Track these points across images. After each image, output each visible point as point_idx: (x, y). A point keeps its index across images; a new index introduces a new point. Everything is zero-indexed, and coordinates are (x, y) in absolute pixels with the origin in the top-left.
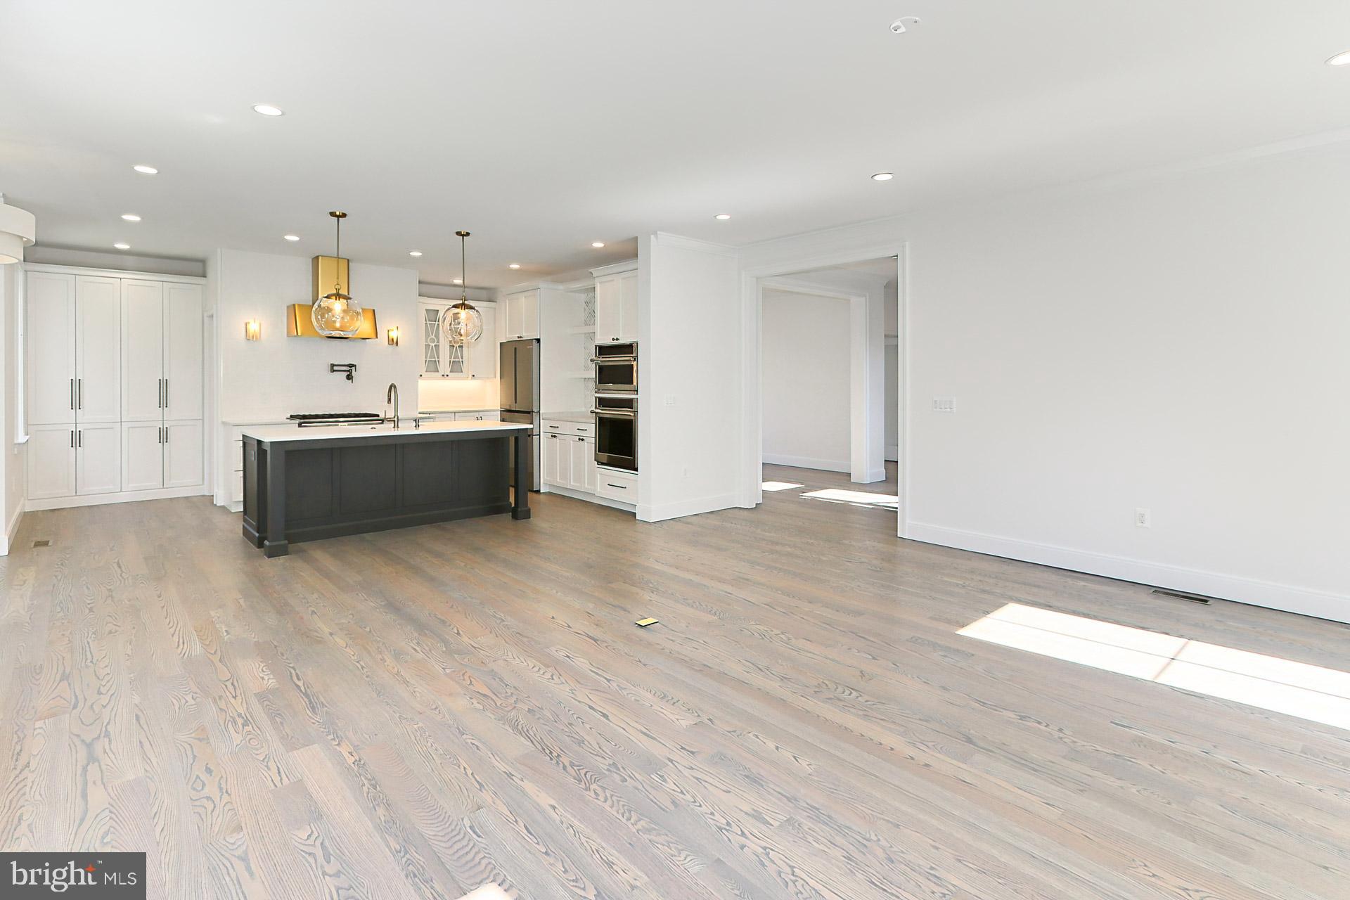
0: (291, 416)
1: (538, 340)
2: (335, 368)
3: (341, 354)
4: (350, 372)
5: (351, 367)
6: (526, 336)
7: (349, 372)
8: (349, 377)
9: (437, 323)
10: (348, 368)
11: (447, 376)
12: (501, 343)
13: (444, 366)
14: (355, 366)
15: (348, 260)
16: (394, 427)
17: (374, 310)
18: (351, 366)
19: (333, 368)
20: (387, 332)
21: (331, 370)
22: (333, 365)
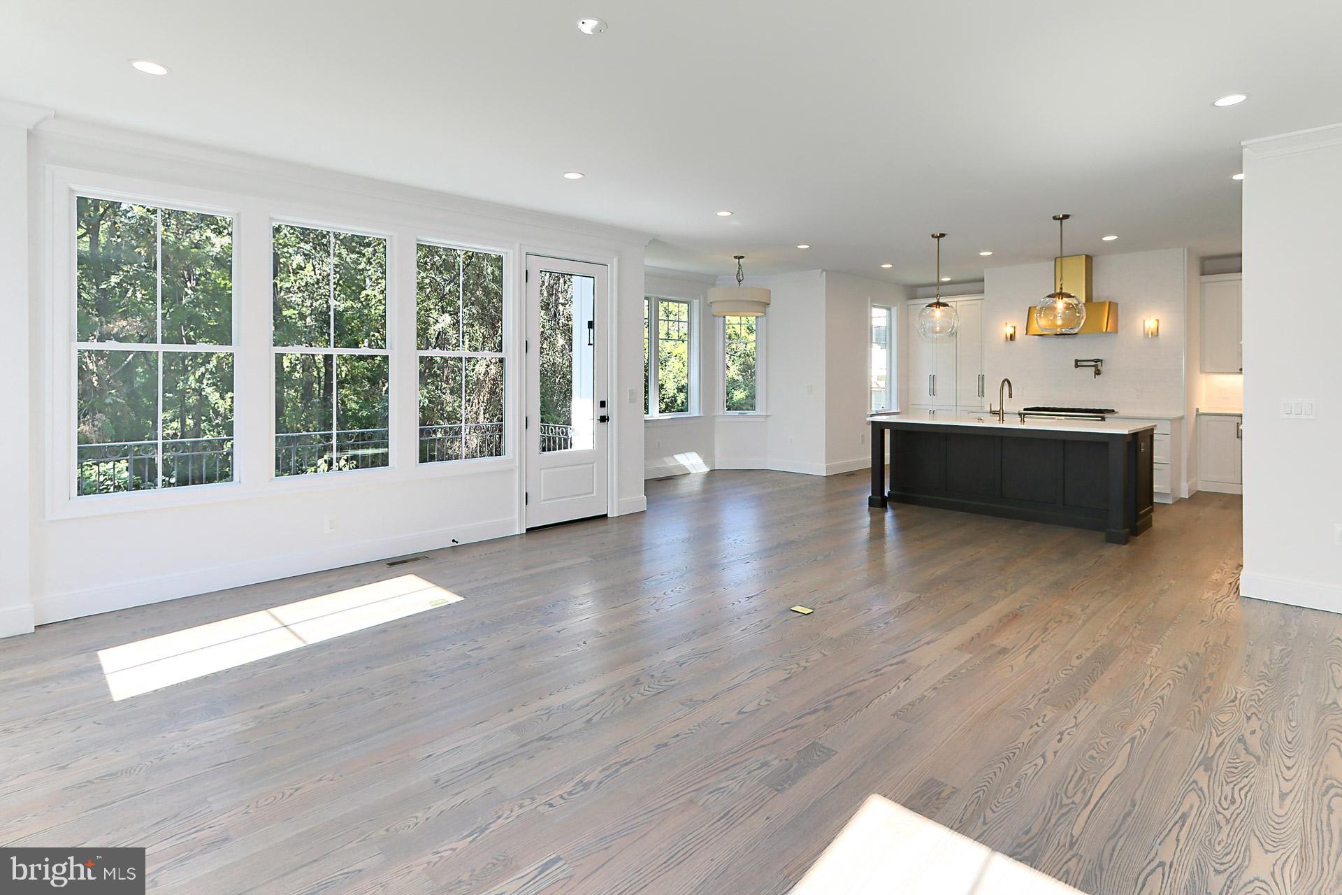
2: (1079, 363)
3: (1089, 351)
5: (1096, 362)
7: (1097, 366)
8: (1098, 373)
10: (1094, 363)
14: (1101, 361)
15: (1087, 257)
16: (1000, 420)
18: (1096, 360)
19: (1077, 364)
21: (1077, 366)
22: (1077, 361)
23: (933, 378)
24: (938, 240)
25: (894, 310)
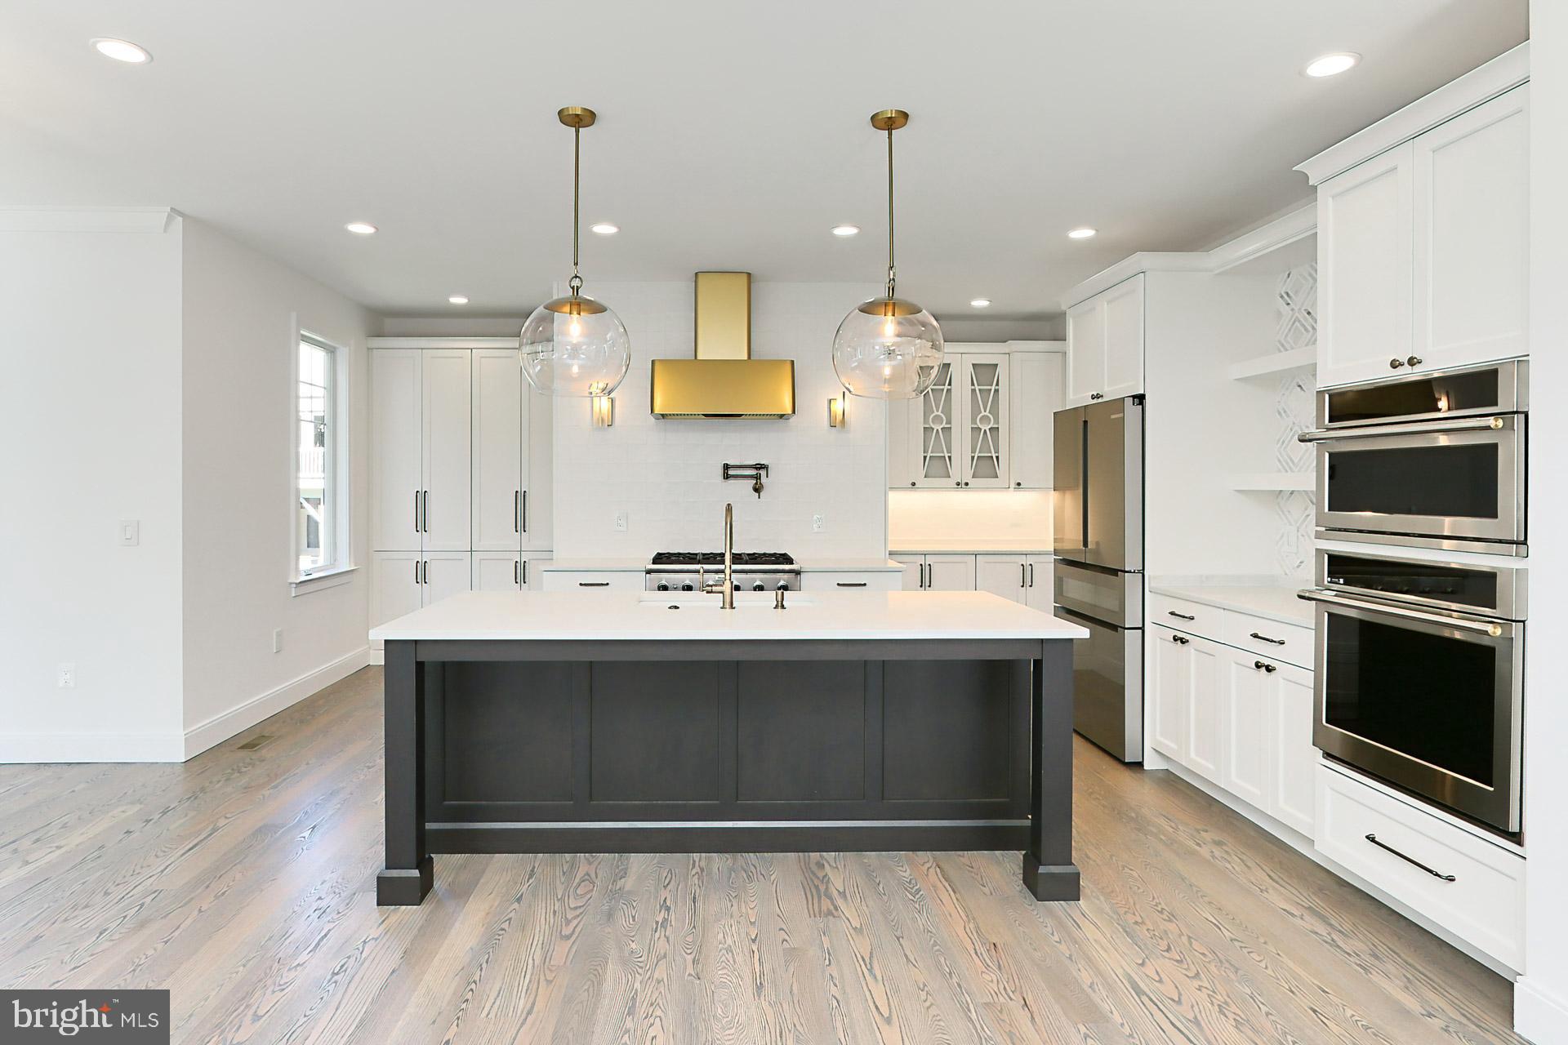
0: (659, 558)
1: (1140, 399)
2: (731, 472)
3: (743, 446)
4: (757, 477)
5: (760, 469)
6: (1111, 392)
7: (759, 477)
8: (757, 488)
9: (946, 387)
10: (753, 472)
11: (967, 484)
12: (1054, 413)
13: (962, 466)
14: (767, 468)
15: (749, 275)
17: (793, 362)
18: (760, 467)
19: (727, 472)
20: (826, 403)
21: (727, 477)
22: (726, 467)
23: (422, 498)
24: (577, 132)
25: (343, 354)
